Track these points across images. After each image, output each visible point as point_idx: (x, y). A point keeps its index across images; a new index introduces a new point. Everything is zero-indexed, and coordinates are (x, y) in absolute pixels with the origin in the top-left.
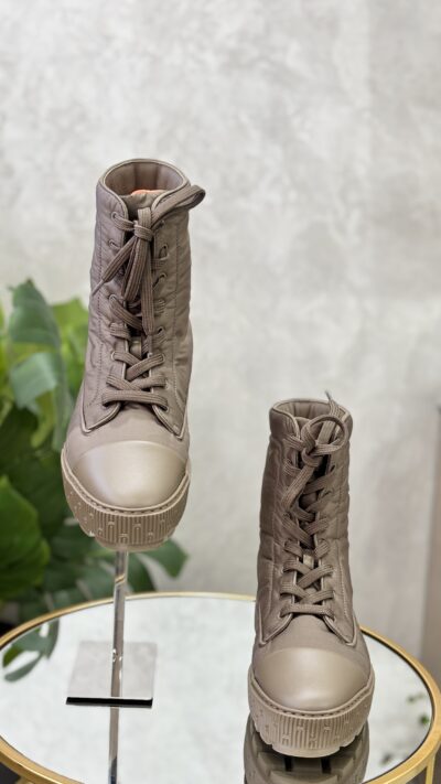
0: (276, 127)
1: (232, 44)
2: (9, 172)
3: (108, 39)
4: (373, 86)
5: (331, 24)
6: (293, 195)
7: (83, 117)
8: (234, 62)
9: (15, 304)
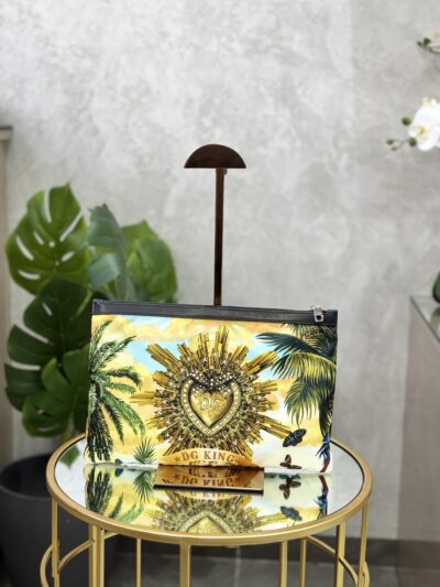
0: (285, 95)
1: (253, 36)
2: (96, 132)
3: (164, 35)
4: (355, 63)
5: (324, 20)
6: (298, 144)
7: (148, 92)
8: (254, 49)
9: (92, 220)
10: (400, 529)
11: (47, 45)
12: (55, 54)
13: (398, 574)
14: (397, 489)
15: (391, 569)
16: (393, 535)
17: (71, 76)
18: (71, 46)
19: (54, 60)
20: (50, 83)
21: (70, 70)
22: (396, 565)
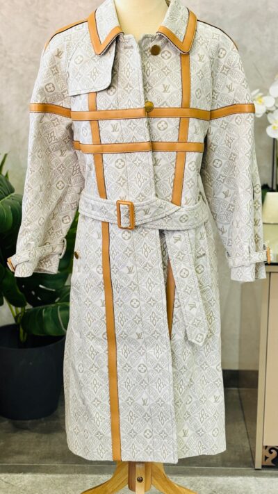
10: (240, 363)
11: (5, 56)
12: (11, 62)
13: (239, 392)
14: (238, 338)
15: (236, 389)
16: (236, 368)
17: (22, 76)
18: (22, 56)
19: (10, 66)
20: (7, 81)
21: (21, 72)
22: (238, 387)
